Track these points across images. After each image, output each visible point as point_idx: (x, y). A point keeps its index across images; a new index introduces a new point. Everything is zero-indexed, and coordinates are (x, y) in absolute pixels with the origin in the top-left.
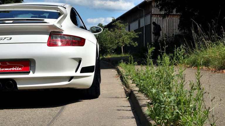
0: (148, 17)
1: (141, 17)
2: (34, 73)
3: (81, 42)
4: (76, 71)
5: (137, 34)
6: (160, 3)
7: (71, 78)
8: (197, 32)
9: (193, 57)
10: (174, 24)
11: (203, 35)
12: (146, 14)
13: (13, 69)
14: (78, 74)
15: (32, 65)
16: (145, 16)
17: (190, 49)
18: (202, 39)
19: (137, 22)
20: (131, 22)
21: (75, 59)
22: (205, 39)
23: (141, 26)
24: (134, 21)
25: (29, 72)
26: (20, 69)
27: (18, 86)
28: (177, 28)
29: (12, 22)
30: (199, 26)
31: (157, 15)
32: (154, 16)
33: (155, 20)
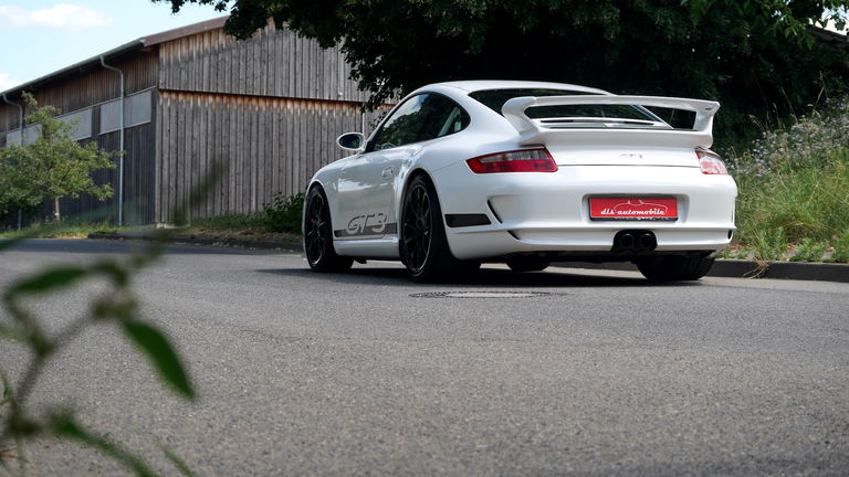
1: (106, 98)
2: (684, 219)
5: (110, 155)
12: (132, 91)
13: (651, 212)
16: (125, 94)
19: (85, 115)
23: (104, 130)
25: (677, 219)
26: (662, 213)
27: (659, 243)
31: (177, 92)
32: (166, 95)
33: (169, 110)
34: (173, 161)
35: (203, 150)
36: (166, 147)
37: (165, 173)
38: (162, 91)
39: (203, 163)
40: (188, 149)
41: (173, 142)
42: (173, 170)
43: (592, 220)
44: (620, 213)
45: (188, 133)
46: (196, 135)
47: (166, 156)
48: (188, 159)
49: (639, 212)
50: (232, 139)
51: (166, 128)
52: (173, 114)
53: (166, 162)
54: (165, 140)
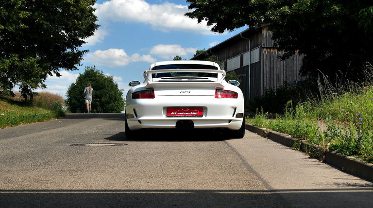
0: (257, 51)
1: (245, 51)
2: (206, 116)
3: (235, 95)
4: (233, 116)
5: (238, 76)
6: (278, 41)
7: (230, 121)
8: (323, 83)
9: (318, 110)
10: (295, 62)
11: (330, 87)
12: (253, 48)
13: (192, 113)
14: (234, 118)
15: (204, 111)
16: (251, 49)
17: (316, 102)
18: (328, 91)
19: (238, 58)
20: (229, 58)
21: (233, 107)
22: (332, 91)
23: (244, 65)
24: (234, 55)
25: (202, 116)
26: (196, 113)
27: (195, 125)
28: (298, 72)
29: (187, 80)
30: (326, 77)
31: (270, 48)
32: (265, 49)
33: (267, 56)
34: (268, 78)
35: (282, 73)
36: (265, 73)
37: (265, 83)
38: (264, 48)
39: (282, 78)
40: (275, 73)
41: (268, 70)
42: (268, 82)
43: (167, 116)
44: (179, 114)
45: (275, 66)
46: (278, 66)
47: (265, 76)
48: (275, 77)
49: (187, 113)
50: (295, 68)
51: (265, 63)
52: (268, 57)
53: (265, 78)
54: (265, 70)
